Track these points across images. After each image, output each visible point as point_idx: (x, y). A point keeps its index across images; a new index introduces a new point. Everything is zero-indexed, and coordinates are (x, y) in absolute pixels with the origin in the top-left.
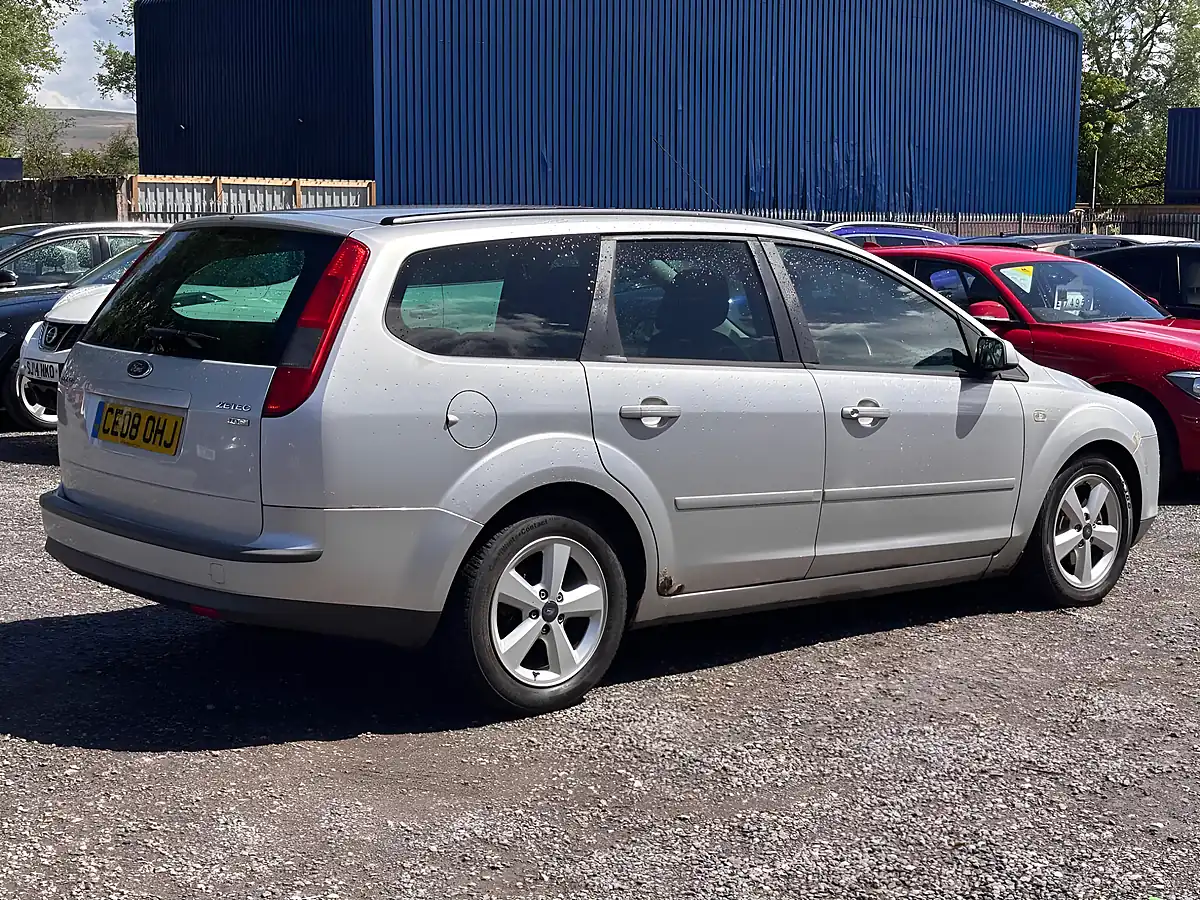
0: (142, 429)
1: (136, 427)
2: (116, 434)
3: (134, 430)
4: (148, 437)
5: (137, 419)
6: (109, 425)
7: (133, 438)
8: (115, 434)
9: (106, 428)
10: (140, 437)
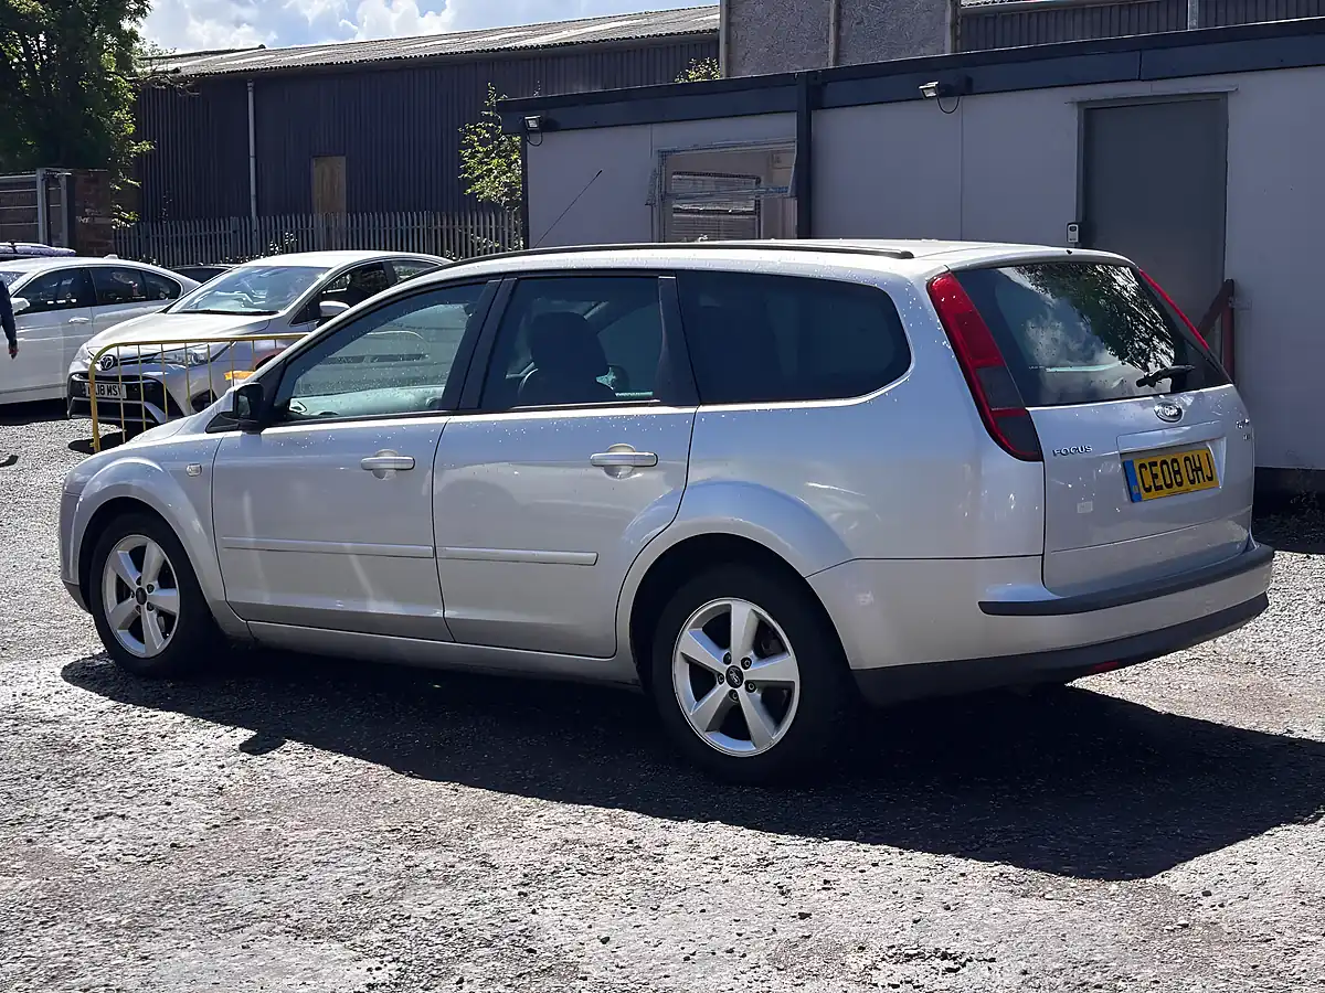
0: (1183, 471)
1: (1178, 472)
2: (1160, 488)
3: (1178, 476)
4: (1192, 478)
5: (1175, 465)
6: (1149, 482)
7: (1180, 484)
8: (1158, 488)
9: (1147, 486)
10: (1186, 482)
